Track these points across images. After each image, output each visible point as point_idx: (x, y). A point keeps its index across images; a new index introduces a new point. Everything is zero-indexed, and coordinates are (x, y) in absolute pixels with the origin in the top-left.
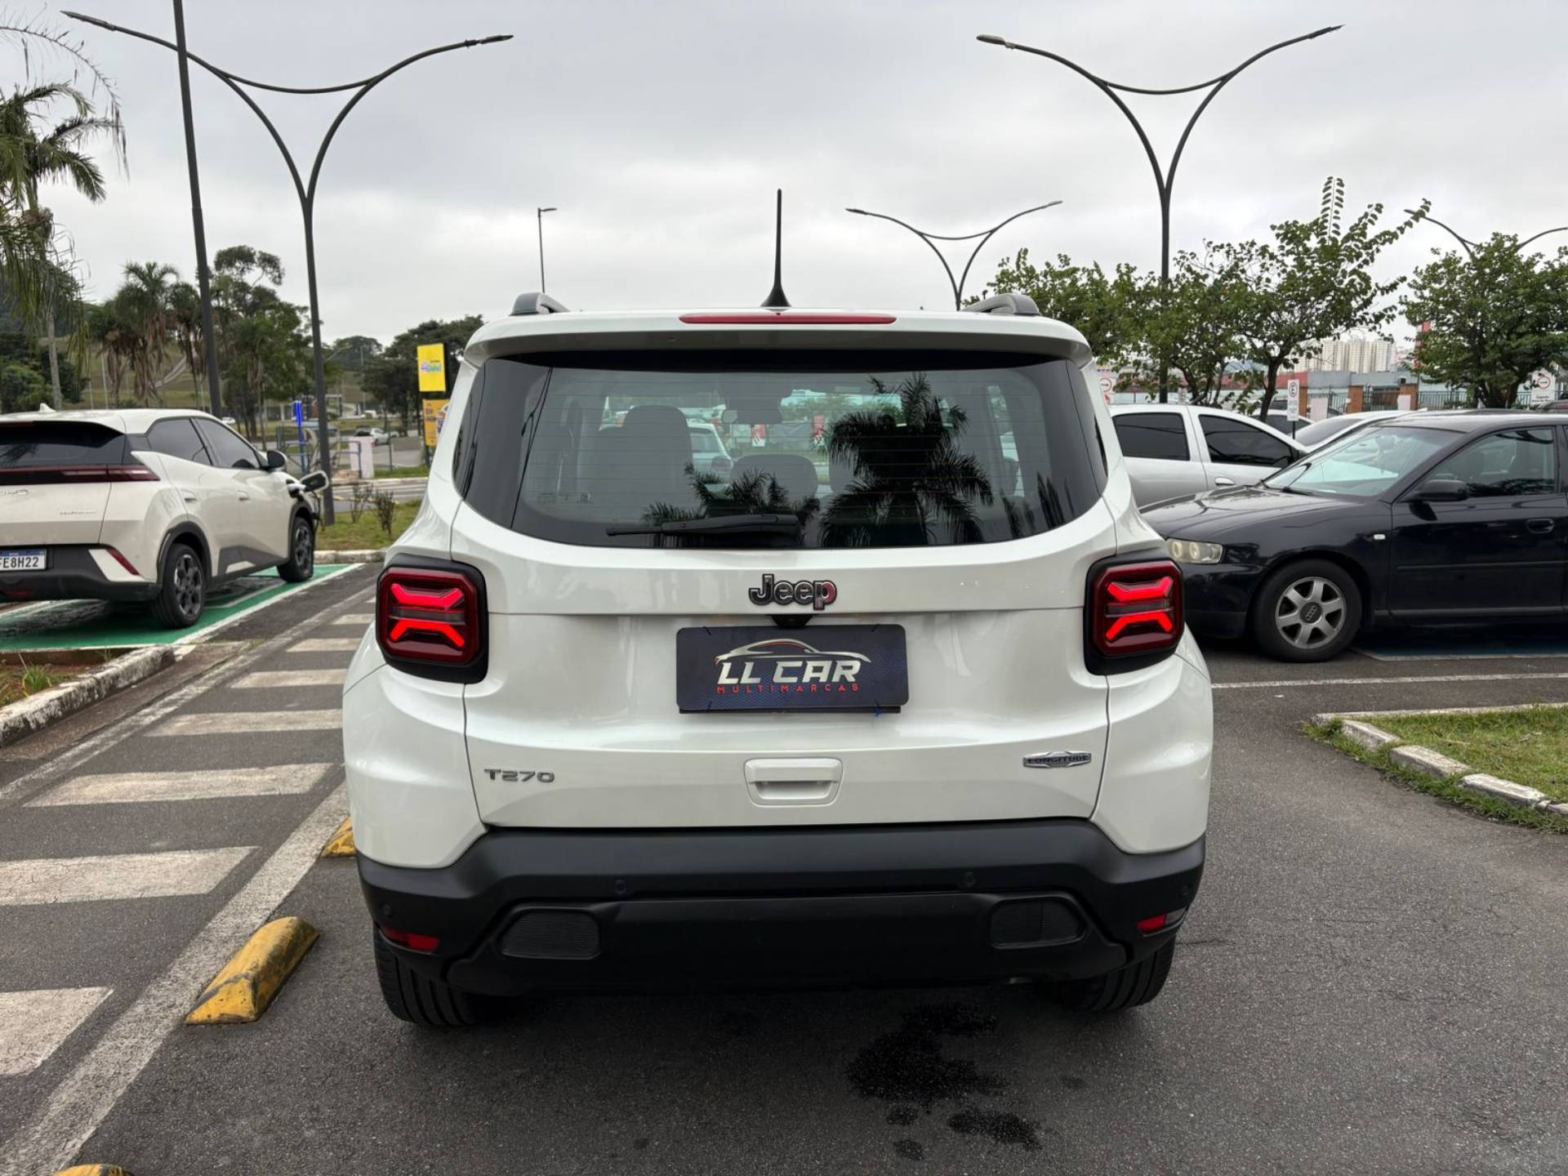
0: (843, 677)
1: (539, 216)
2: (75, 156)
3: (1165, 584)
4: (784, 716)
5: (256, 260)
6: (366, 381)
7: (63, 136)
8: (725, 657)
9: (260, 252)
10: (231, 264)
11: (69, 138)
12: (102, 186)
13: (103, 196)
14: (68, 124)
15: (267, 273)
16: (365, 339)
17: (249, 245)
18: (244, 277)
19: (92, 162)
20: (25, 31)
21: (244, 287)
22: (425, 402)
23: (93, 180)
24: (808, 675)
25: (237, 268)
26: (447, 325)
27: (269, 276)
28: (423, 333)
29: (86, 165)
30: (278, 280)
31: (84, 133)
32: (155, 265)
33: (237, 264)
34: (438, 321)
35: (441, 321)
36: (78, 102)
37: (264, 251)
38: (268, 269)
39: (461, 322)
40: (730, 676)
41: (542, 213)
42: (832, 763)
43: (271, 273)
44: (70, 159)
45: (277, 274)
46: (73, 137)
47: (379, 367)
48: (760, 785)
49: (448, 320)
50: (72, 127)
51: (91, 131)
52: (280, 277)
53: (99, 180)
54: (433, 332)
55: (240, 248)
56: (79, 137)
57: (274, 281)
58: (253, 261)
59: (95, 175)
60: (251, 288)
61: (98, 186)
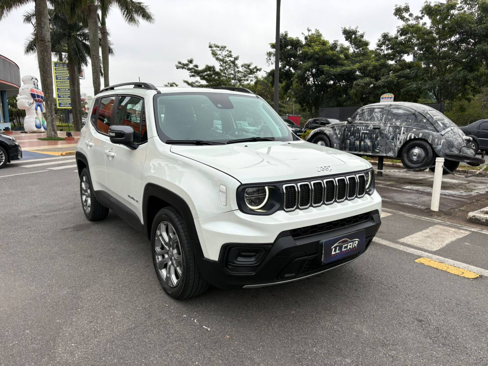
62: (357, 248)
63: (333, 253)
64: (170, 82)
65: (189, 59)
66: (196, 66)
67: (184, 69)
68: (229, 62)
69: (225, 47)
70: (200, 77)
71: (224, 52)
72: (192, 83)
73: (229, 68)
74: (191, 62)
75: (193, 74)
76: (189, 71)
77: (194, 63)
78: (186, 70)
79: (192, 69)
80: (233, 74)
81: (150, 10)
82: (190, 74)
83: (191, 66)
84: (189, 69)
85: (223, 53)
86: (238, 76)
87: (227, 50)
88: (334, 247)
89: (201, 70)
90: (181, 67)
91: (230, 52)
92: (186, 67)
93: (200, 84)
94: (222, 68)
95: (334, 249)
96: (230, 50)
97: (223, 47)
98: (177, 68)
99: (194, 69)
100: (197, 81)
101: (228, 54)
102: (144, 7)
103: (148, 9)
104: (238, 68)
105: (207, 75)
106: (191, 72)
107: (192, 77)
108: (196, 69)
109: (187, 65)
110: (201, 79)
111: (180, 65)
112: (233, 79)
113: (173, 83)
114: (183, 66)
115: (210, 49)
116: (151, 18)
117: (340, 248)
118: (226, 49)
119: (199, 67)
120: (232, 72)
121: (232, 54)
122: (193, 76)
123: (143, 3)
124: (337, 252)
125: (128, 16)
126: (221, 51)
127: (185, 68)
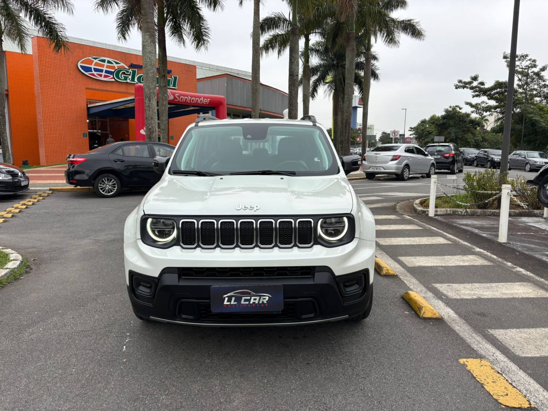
62: (267, 305)
63: (226, 303)
64: (452, 106)
65: (473, 76)
66: (482, 84)
67: (465, 89)
68: (532, 74)
69: (527, 56)
70: (487, 96)
71: (524, 62)
72: (476, 104)
73: (532, 82)
74: (475, 78)
75: (477, 93)
76: (472, 91)
77: (480, 80)
78: (468, 90)
79: (476, 87)
80: (536, 90)
81: (421, 26)
82: (473, 94)
83: (475, 84)
84: (472, 88)
85: (522, 64)
86: (544, 92)
87: (530, 60)
88: (227, 297)
89: (488, 88)
90: (461, 86)
91: (534, 61)
92: (467, 86)
93: (487, 105)
94: (520, 83)
95: (226, 299)
96: (533, 59)
97: (523, 56)
98: (456, 88)
99: (478, 87)
100: (483, 102)
101: (531, 64)
102: (415, 24)
103: (419, 26)
104: (544, 81)
105: (497, 93)
106: (475, 91)
107: (475, 98)
108: (482, 87)
109: (470, 83)
110: (489, 99)
111: (461, 84)
112: (536, 96)
113: (456, 106)
114: (463, 85)
115: (505, 60)
116: (422, 34)
117: (238, 299)
118: (528, 58)
119: (485, 84)
120: (536, 87)
121: (537, 63)
122: (477, 96)
123: (413, 20)
124: (232, 303)
125: (388, 38)
126: (521, 61)
127: (467, 88)
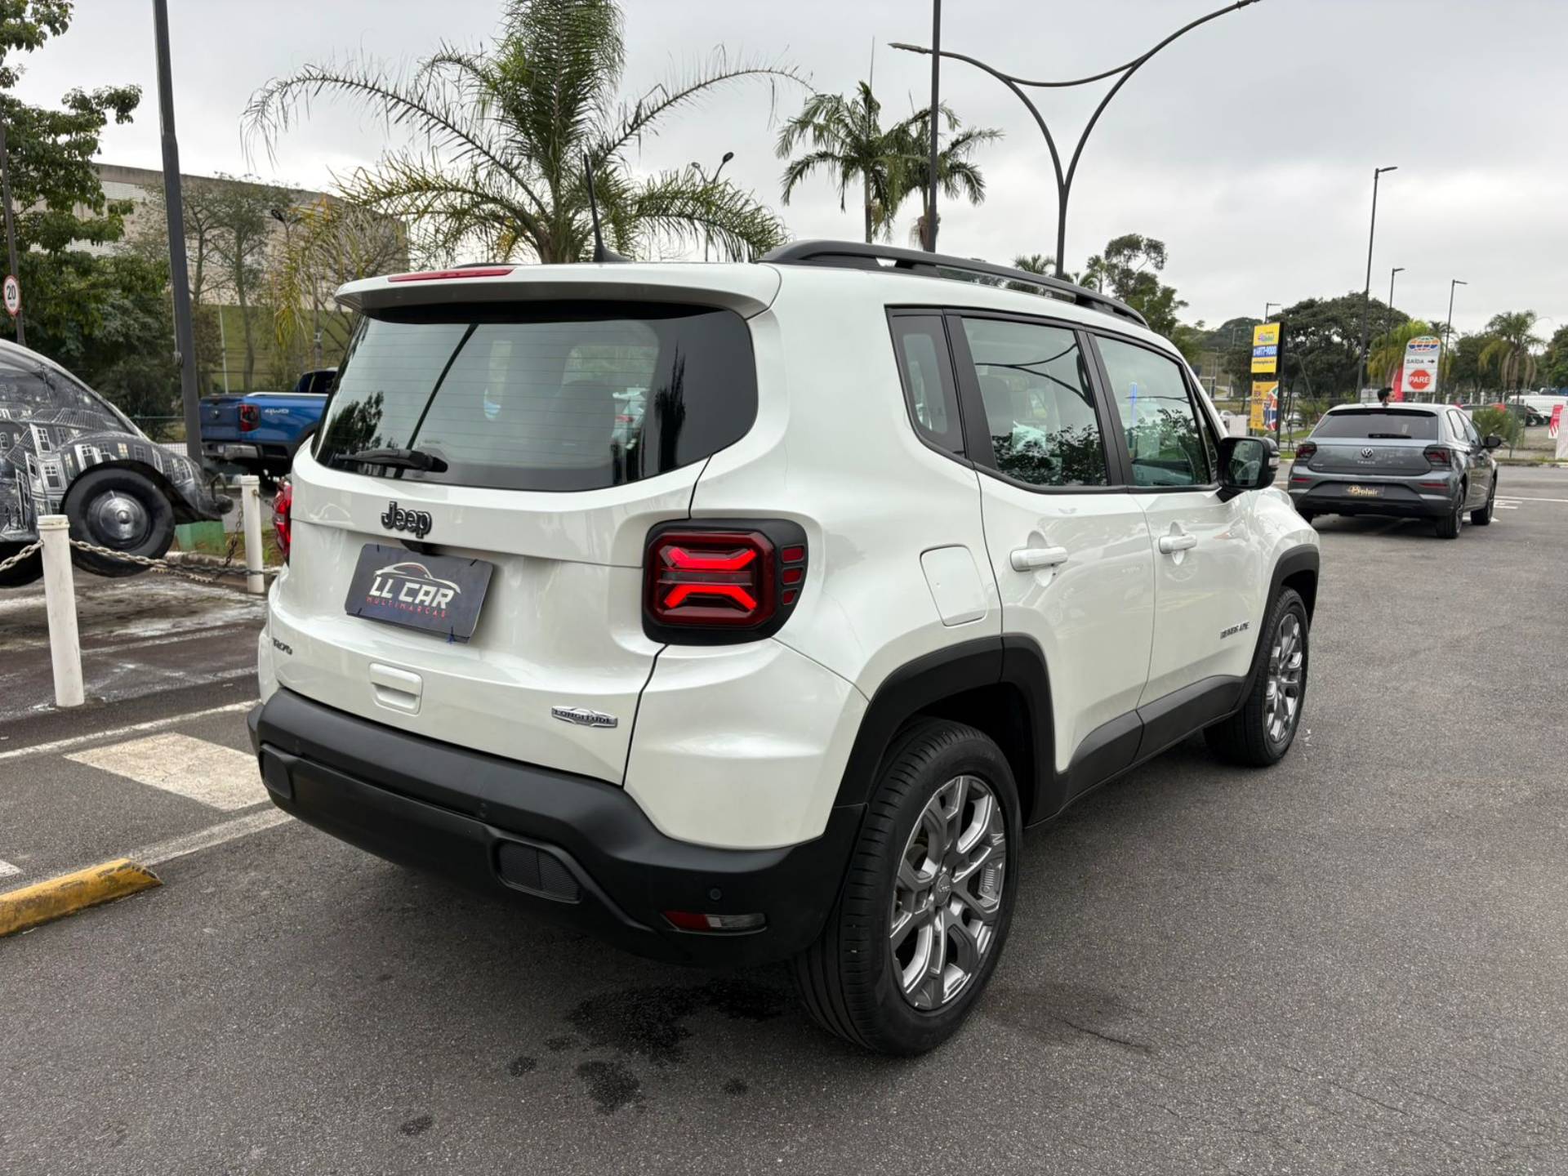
0: (439, 603)
1: (1376, 177)
2: (964, 166)
3: (745, 555)
4: (402, 630)
5: (1143, 247)
6: (1229, 362)
7: (955, 150)
8: (379, 572)
9: (1148, 239)
10: (1119, 253)
11: (960, 150)
12: (983, 190)
13: (983, 199)
14: (961, 138)
15: (1151, 259)
16: (1250, 320)
17: (1138, 233)
18: (1129, 264)
19: (977, 169)
20: (770, 71)
21: (1127, 273)
22: (1255, 384)
23: (976, 185)
24: (421, 597)
25: (1125, 255)
26: (1326, 303)
27: (1153, 261)
28: (1298, 312)
29: (972, 172)
30: (1159, 266)
31: (973, 144)
32: (1039, 257)
33: (1126, 252)
34: (1317, 299)
35: (1321, 299)
36: (949, 118)
37: (1151, 238)
38: (1153, 255)
39: (1343, 298)
40: (377, 589)
41: (1380, 174)
42: (416, 678)
43: (1155, 259)
44: (959, 168)
45: (1159, 259)
46: (964, 149)
47: (1243, 349)
48: (382, 688)
49: (1328, 298)
50: (963, 140)
51: (978, 142)
52: (1162, 262)
53: (982, 186)
54: (1309, 311)
55: (1130, 236)
56: (968, 149)
57: (1157, 267)
58: (1139, 248)
59: (978, 181)
60: (1134, 274)
61: (979, 190)
